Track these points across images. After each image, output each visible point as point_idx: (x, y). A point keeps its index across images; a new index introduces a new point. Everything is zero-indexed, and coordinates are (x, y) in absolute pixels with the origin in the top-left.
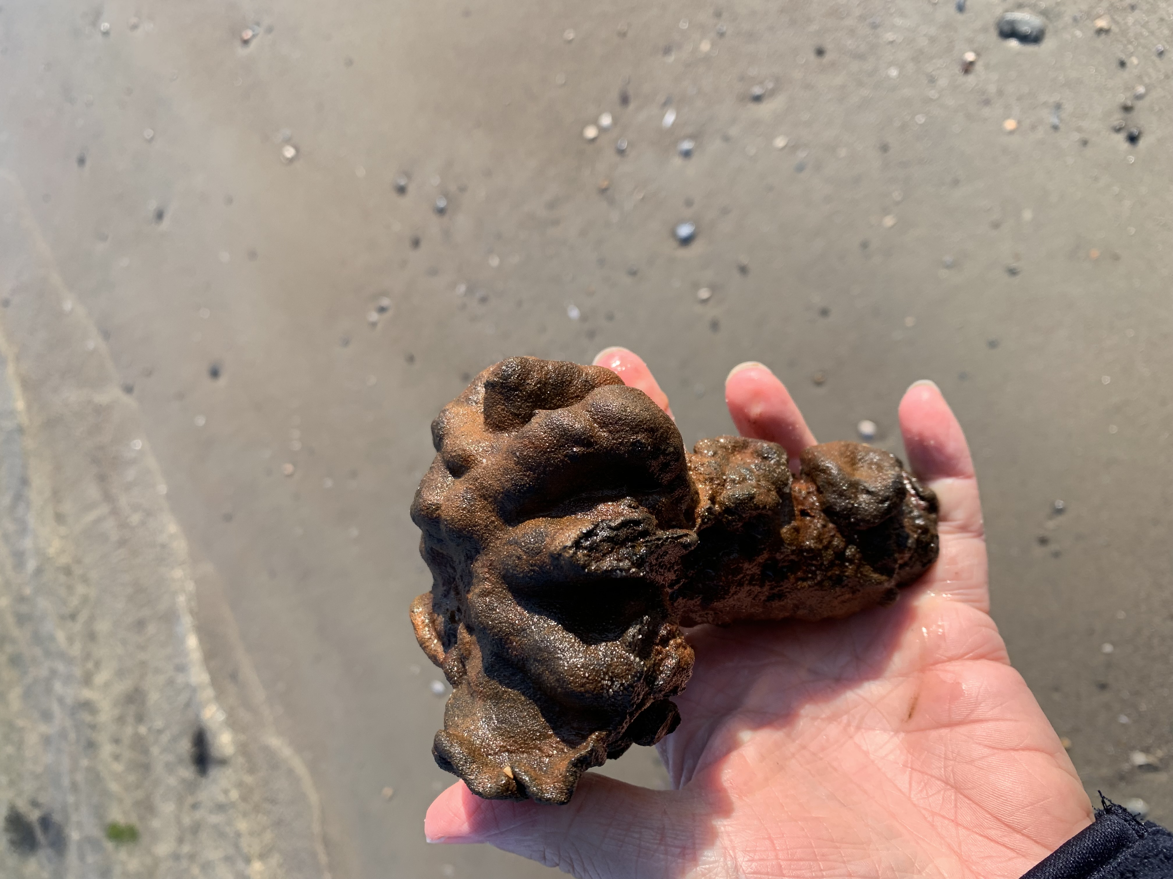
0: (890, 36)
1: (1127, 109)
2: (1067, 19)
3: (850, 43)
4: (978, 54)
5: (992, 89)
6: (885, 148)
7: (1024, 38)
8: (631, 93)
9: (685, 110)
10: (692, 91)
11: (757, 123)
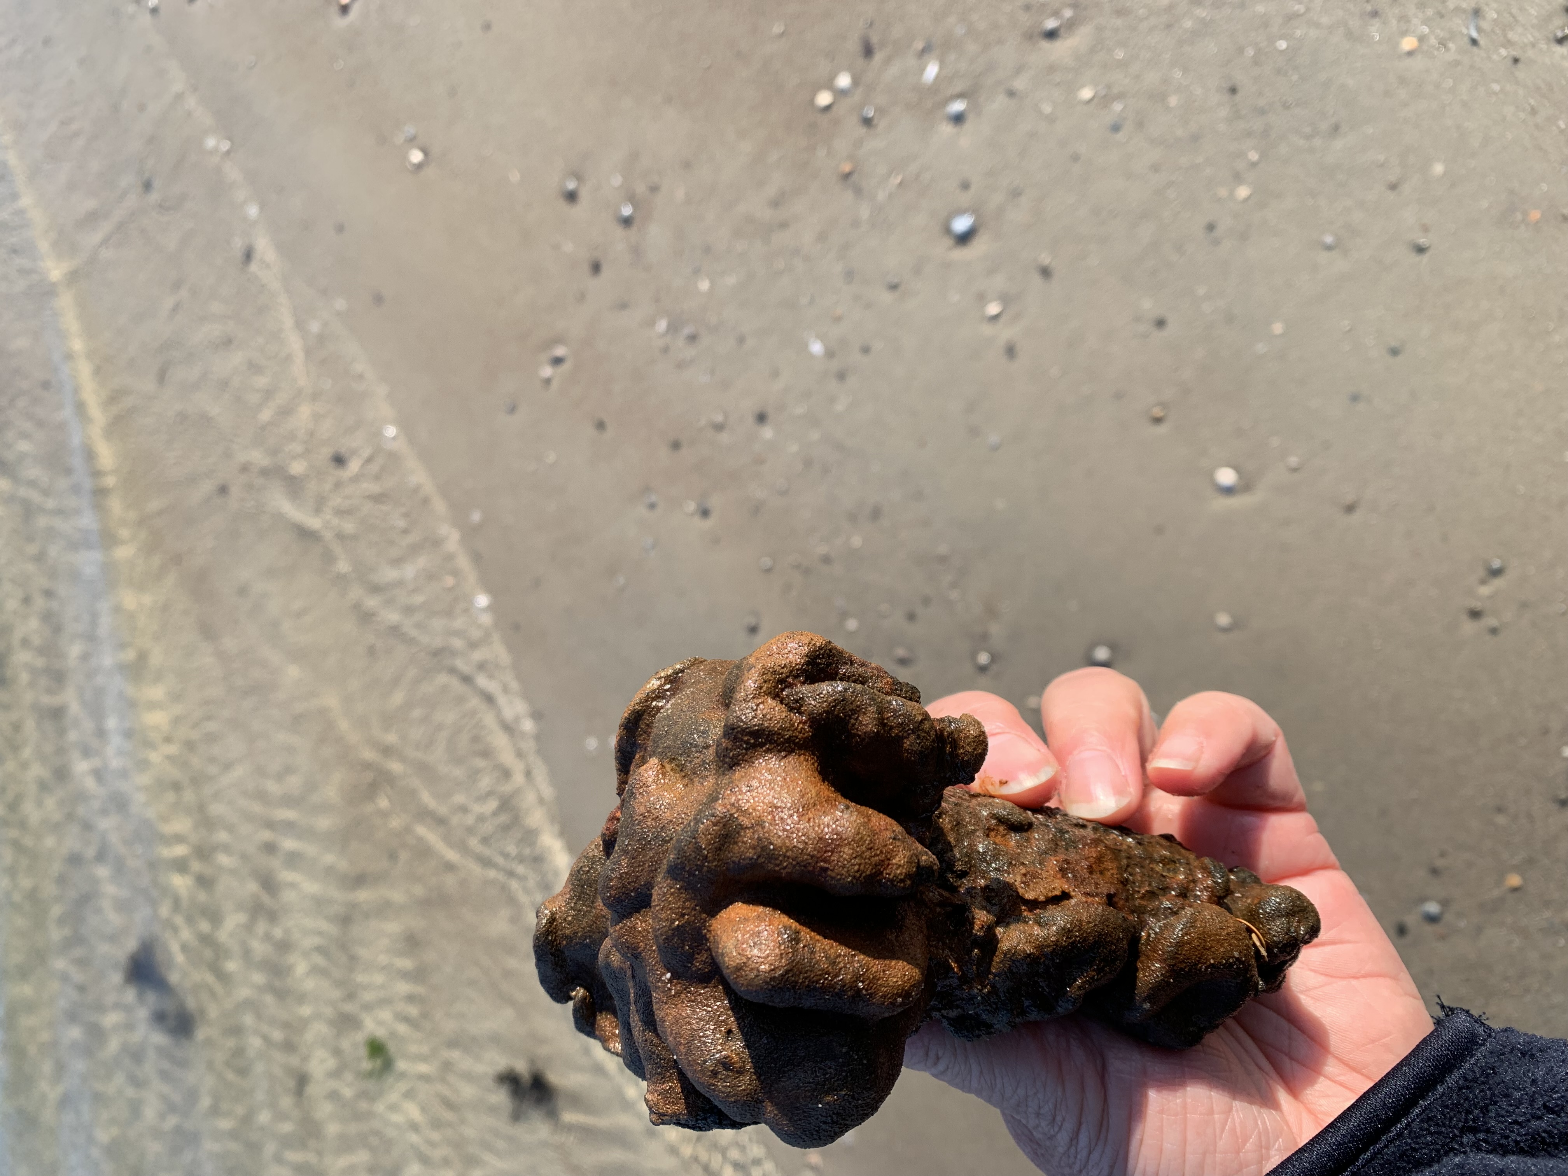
6: (1233, 90)
8: (875, 40)
9: (952, 57)
10: (960, 30)
11: (1052, 69)
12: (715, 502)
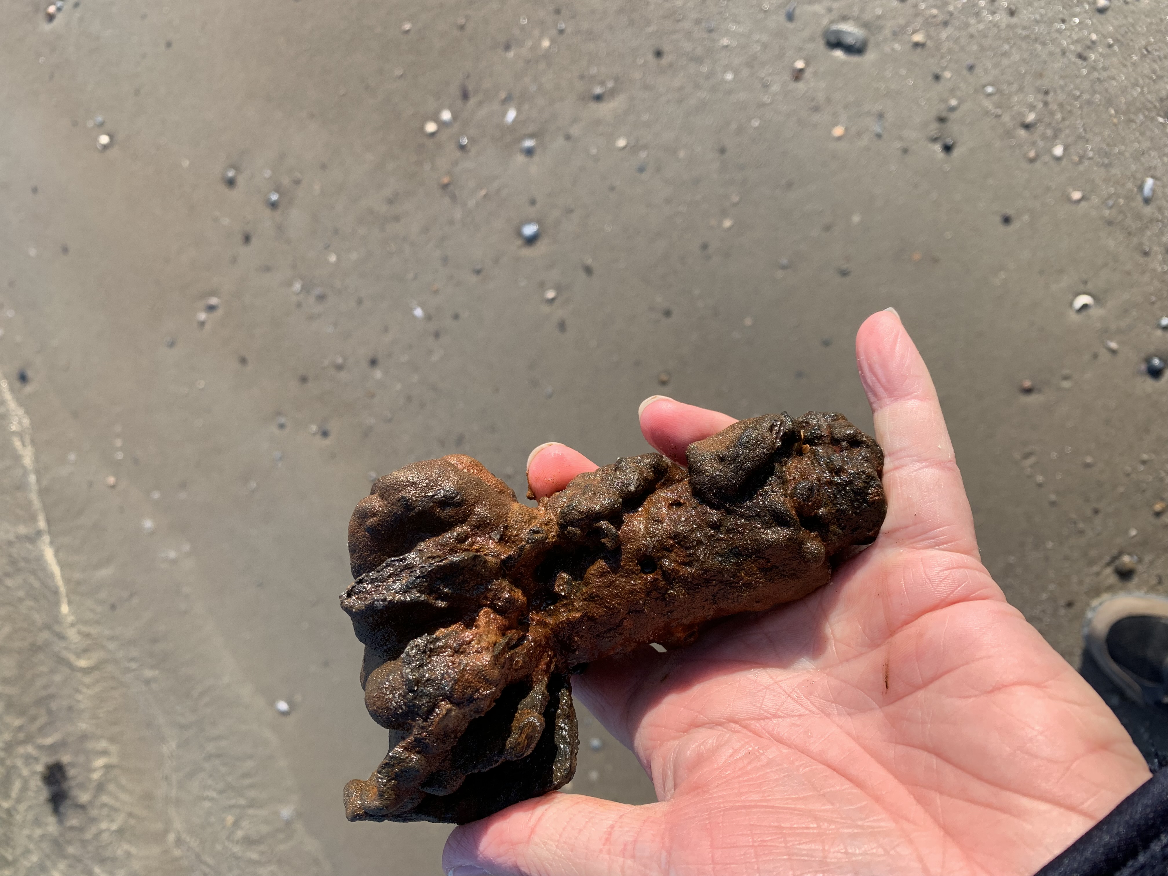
0: (725, 41)
1: (942, 120)
2: (887, 32)
3: (687, 46)
4: (807, 63)
5: (821, 96)
6: (723, 151)
7: (849, 49)
8: (470, 88)
9: (526, 106)
10: (533, 88)
11: (598, 122)
12: (333, 426)
